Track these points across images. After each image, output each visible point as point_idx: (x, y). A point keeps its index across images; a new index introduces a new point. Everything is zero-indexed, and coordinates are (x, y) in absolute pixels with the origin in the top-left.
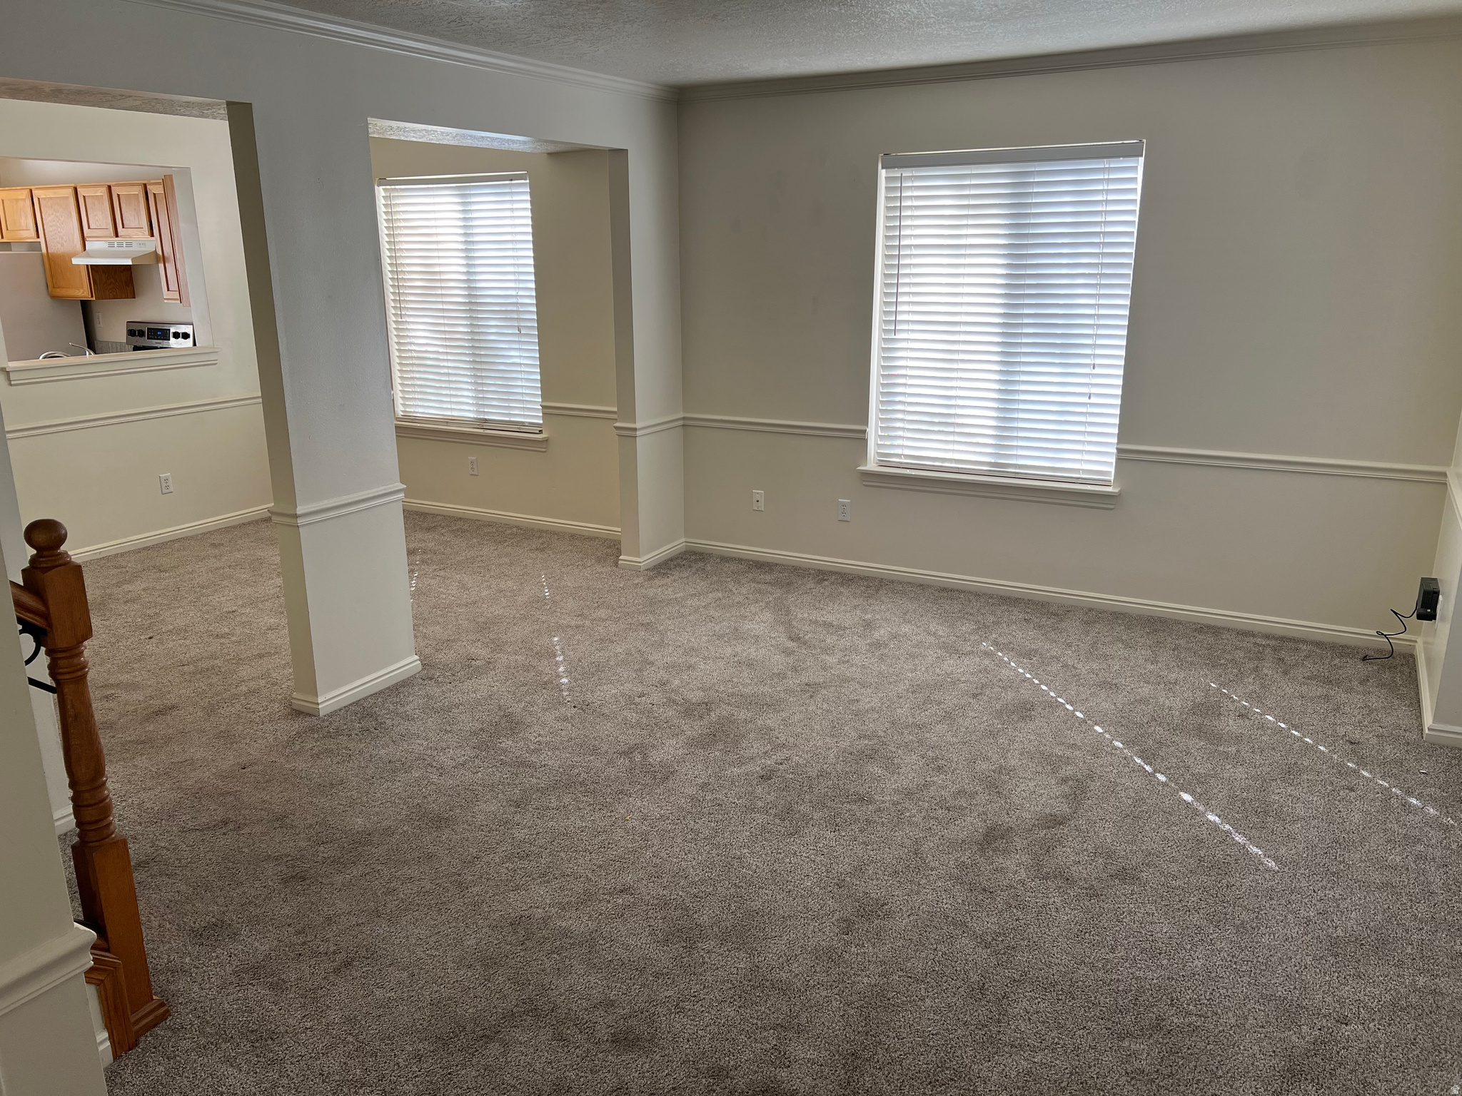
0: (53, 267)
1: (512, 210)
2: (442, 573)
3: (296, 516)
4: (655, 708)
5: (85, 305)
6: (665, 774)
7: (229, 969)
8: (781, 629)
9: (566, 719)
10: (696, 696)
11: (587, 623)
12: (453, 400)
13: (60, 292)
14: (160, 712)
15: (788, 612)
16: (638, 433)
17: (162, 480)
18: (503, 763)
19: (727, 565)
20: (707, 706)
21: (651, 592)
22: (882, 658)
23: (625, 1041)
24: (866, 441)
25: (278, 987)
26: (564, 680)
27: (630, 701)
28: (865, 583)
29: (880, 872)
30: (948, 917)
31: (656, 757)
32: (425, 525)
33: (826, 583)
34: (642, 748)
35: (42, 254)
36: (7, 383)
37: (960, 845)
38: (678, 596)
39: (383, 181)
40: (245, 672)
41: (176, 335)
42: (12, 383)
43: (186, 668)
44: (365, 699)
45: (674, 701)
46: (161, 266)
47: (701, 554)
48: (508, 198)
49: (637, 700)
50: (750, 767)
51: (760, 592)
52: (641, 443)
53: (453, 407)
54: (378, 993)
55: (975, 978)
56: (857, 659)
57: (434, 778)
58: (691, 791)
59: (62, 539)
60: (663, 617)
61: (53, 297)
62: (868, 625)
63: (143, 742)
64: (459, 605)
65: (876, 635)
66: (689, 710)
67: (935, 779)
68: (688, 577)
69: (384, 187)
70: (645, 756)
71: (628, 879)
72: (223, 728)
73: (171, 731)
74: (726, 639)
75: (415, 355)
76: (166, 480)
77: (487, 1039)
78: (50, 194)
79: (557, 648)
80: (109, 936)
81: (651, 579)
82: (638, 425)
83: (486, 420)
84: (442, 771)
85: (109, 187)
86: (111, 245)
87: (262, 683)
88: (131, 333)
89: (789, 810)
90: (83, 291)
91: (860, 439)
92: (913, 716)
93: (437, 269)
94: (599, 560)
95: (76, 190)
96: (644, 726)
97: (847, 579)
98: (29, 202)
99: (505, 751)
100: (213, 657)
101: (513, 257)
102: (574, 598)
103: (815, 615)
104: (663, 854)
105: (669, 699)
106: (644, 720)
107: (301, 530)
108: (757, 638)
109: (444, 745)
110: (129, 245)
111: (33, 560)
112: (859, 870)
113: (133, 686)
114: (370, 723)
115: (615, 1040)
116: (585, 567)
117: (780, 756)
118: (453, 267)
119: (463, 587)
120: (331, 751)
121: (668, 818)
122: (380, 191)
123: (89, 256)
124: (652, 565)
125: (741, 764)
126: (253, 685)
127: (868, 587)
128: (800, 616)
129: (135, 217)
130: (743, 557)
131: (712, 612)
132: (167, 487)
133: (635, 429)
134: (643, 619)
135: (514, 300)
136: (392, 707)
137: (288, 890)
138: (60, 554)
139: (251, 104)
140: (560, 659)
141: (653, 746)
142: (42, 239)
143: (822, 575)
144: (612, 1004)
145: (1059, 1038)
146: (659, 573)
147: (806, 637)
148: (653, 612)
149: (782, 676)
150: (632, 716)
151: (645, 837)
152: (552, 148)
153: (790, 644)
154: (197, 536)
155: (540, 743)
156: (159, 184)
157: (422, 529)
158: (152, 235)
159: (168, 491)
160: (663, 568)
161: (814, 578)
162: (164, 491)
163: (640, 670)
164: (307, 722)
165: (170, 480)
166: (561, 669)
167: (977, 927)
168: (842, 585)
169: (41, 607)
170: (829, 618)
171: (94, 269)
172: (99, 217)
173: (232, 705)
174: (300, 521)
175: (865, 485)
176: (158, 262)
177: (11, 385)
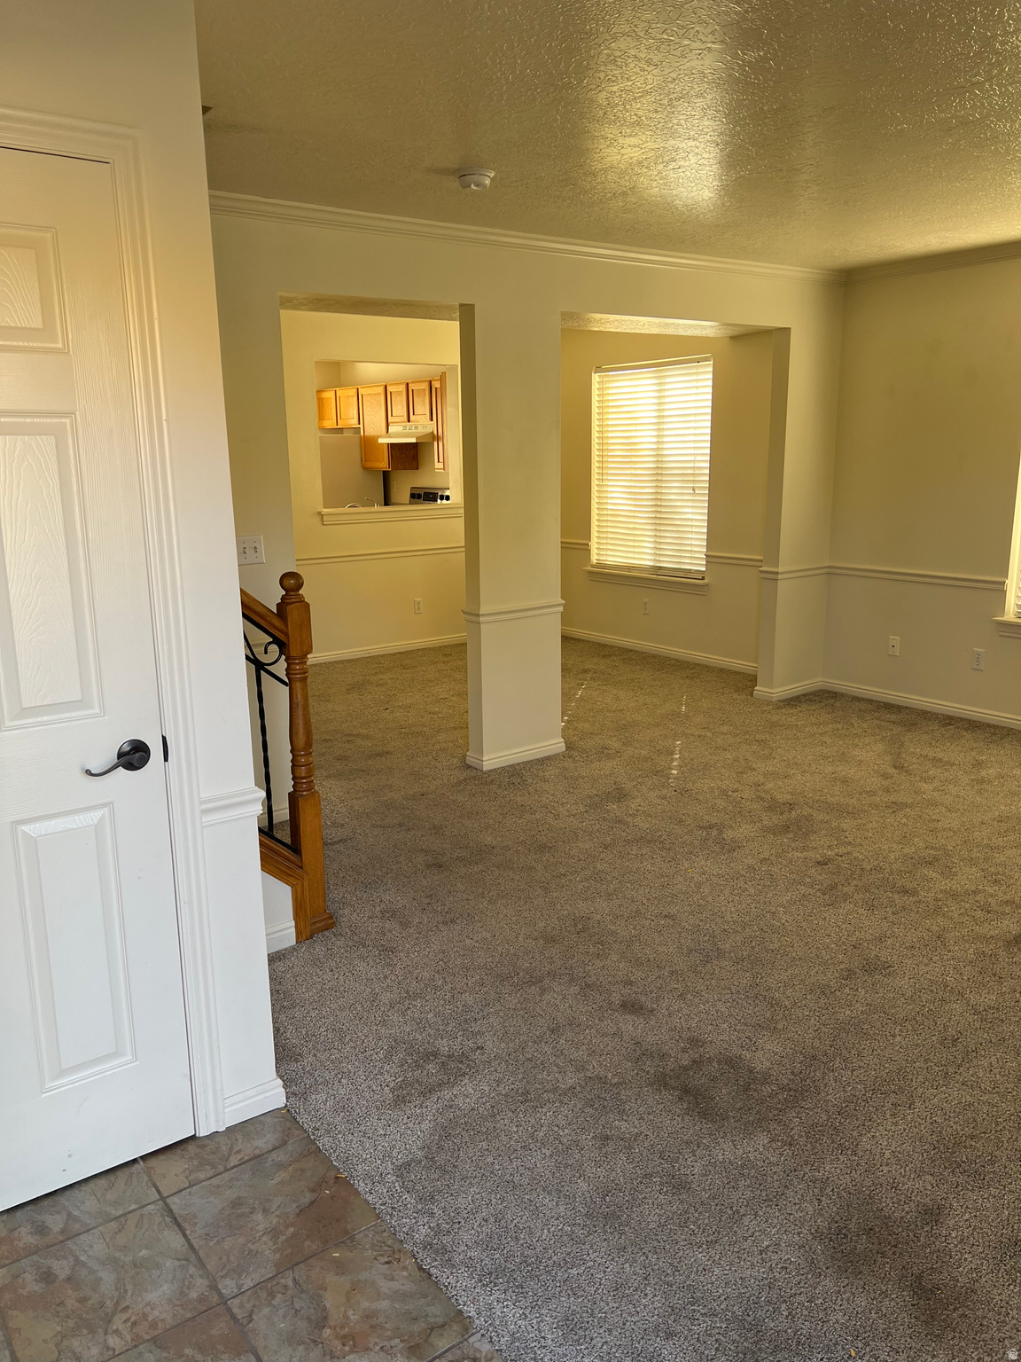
0: (367, 444)
1: (697, 387)
2: (604, 688)
3: (478, 615)
4: (743, 801)
5: (386, 475)
6: (733, 847)
7: (378, 909)
8: (889, 758)
9: (664, 798)
10: (782, 797)
11: (709, 734)
12: (636, 550)
13: (369, 465)
14: (379, 755)
15: (902, 745)
16: (780, 577)
17: (416, 603)
18: (605, 819)
19: (857, 704)
20: (791, 806)
21: (775, 718)
22: (980, 792)
23: (631, 1007)
24: (1005, 592)
25: (405, 925)
26: (675, 772)
27: (724, 793)
28: (992, 731)
29: (898, 945)
30: (947, 986)
31: (729, 834)
32: (603, 653)
33: (951, 727)
34: (721, 828)
35: (360, 437)
36: (320, 523)
37: (987, 939)
38: (799, 723)
39: (599, 369)
40: (441, 737)
41: (442, 498)
42: (324, 523)
43: (403, 730)
44: (518, 764)
45: (762, 799)
46: (436, 443)
47: (836, 693)
48: (694, 377)
49: (730, 793)
50: (811, 854)
51: (879, 727)
52: (782, 586)
53: (635, 556)
54: (468, 942)
55: (951, 1031)
56: (953, 790)
57: (550, 820)
58: (750, 861)
59: (300, 586)
60: (779, 737)
61: (365, 468)
62: (979, 765)
63: (363, 771)
64: (608, 711)
65: (984, 773)
66: (773, 807)
67: (987, 888)
68: (814, 710)
69: (598, 375)
70: (721, 832)
71: (673, 910)
72: (416, 769)
73: (383, 767)
74: (830, 760)
75: (610, 513)
76: (419, 603)
77: (532, 983)
78: (369, 391)
79: (677, 749)
80: (303, 857)
81: (781, 708)
82: (780, 569)
83: (660, 567)
84: (557, 817)
85: (408, 384)
86: (405, 427)
87: (451, 745)
88: (413, 496)
89: (833, 887)
90: (383, 463)
91: (999, 590)
92: (990, 839)
93: (634, 440)
94: (738, 690)
95: (386, 387)
96: (728, 812)
97: (973, 726)
98: (356, 398)
99: (609, 811)
100: (423, 725)
101: (695, 428)
102: (705, 716)
103: (930, 752)
104: (710, 899)
105: (758, 797)
106: (730, 808)
107: (482, 626)
108: (860, 762)
109: (565, 801)
110: (416, 428)
111: (283, 598)
112: (881, 939)
113: (367, 737)
114: (516, 780)
115: (624, 1005)
116: (723, 694)
117: (842, 850)
118: (645, 438)
119: (617, 699)
120: (483, 793)
121: (723, 876)
122: (596, 378)
123: (390, 437)
124: (784, 698)
125: (804, 849)
126: (444, 745)
127: (994, 734)
128: (912, 750)
129: (422, 408)
130: (874, 698)
131: (826, 739)
132: (419, 609)
133: (777, 573)
134: (760, 737)
135: (691, 465)
136: (535, 772)
137: (428, 872)
138: (299, 595)
139: (473, 305)
140: (677, 756)
141: (731, 827)
142: (361, 426)
143: (948, 721)
144: (631, 983)
145: (1013, 1089)
146: (789, 704)
147: (910, 767)
148: (770, 733)
149: (872, 793)
150: (721, 803)
151: (699, 885)
152: (736, 331)
153: (892, 771)
154: (435, 648)
155: (638, 810)
156: (437, 380)
157: (599, 656)
158: (432, 420)
159: (419, 611)
160: (793, 702)
161: (940, 722)
162: (416, 611)
163: (742, 773)
164: (473, 773)
165: (421, 604)
166: (675, 764)
167: (973, 999)
168: (966, 730)
169: (283, 627)
170: (941, 755)
171: (393, 446)
172: (399, 409)
173: (427, 756)
174: (481, 619)
175: (1002, 636)
176: (433, 441)
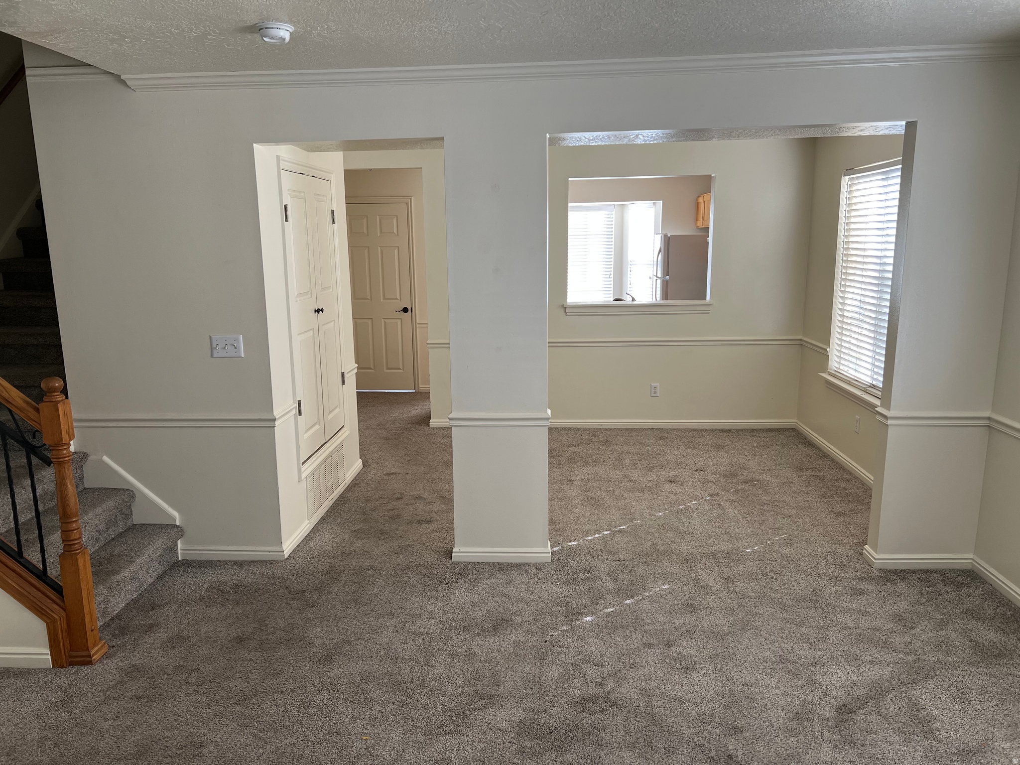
16: (891, 422)
17: (653, 387)
36: (564, 314)
39: (849, 170)
42: (567, 314)
47: (976, 579)
69: (849, 177)
76: (655, 388)
82: (891, 413)
122: (845, 180)
124: (891, 567)
130: (1013, 601)
132: (655, 393)
133: (887, 417)
159: (655, 395)
162: (653, 395)
165: (658, 388)
177: (567, 315)
